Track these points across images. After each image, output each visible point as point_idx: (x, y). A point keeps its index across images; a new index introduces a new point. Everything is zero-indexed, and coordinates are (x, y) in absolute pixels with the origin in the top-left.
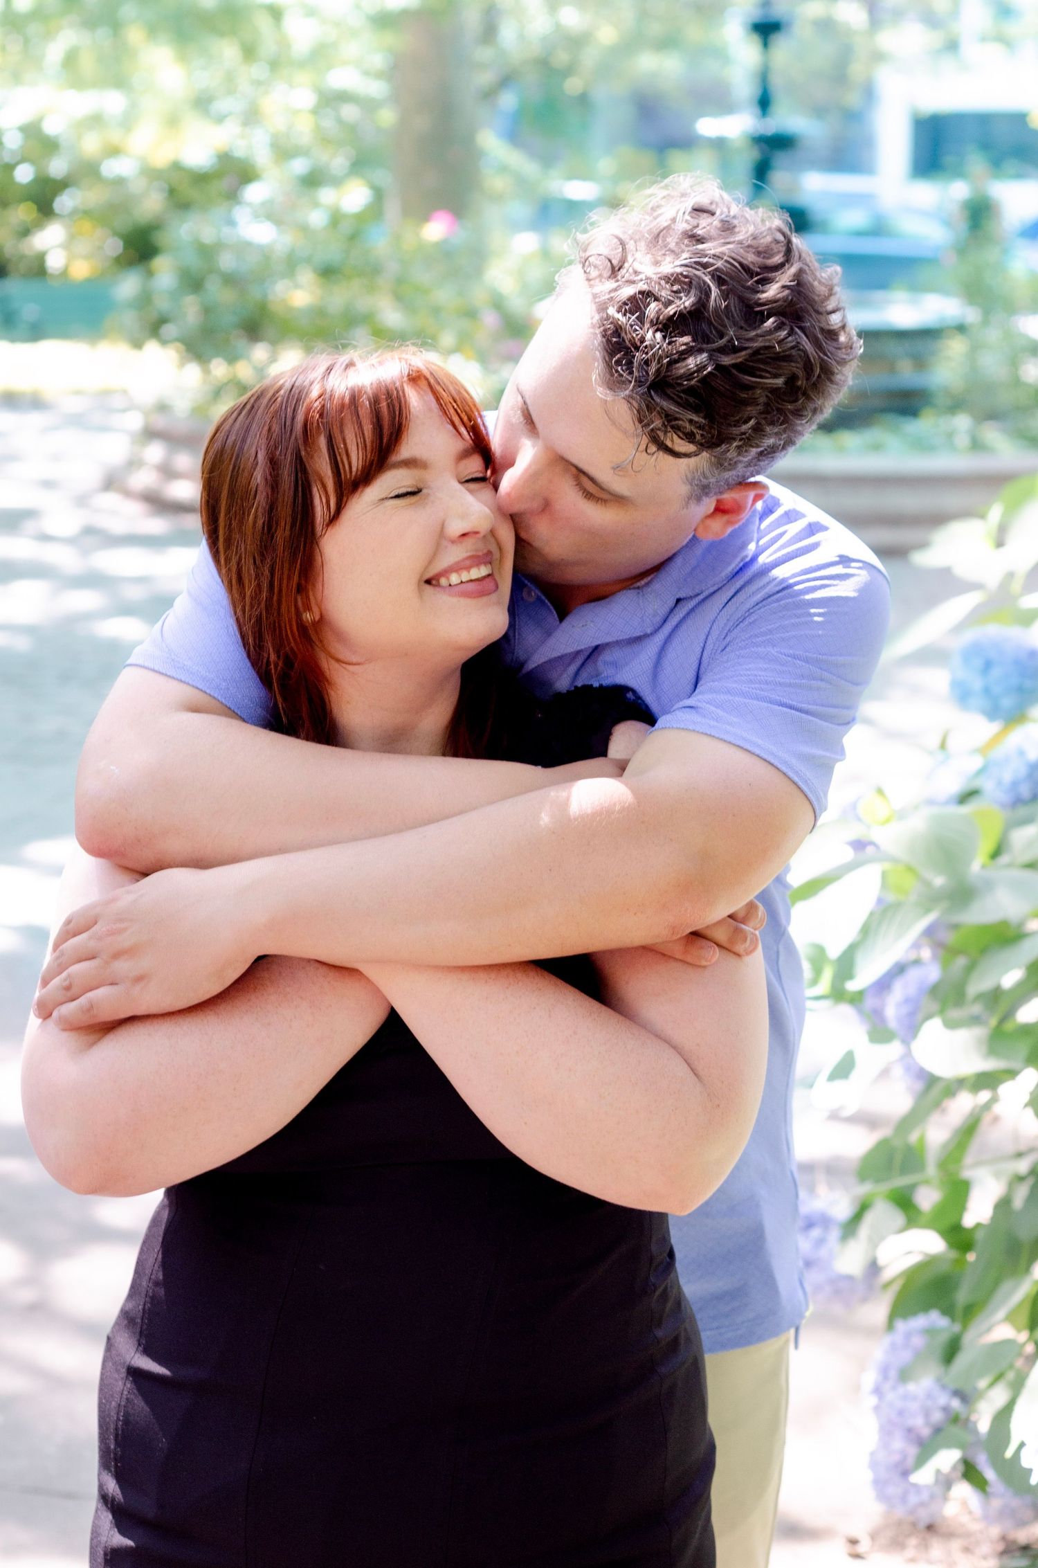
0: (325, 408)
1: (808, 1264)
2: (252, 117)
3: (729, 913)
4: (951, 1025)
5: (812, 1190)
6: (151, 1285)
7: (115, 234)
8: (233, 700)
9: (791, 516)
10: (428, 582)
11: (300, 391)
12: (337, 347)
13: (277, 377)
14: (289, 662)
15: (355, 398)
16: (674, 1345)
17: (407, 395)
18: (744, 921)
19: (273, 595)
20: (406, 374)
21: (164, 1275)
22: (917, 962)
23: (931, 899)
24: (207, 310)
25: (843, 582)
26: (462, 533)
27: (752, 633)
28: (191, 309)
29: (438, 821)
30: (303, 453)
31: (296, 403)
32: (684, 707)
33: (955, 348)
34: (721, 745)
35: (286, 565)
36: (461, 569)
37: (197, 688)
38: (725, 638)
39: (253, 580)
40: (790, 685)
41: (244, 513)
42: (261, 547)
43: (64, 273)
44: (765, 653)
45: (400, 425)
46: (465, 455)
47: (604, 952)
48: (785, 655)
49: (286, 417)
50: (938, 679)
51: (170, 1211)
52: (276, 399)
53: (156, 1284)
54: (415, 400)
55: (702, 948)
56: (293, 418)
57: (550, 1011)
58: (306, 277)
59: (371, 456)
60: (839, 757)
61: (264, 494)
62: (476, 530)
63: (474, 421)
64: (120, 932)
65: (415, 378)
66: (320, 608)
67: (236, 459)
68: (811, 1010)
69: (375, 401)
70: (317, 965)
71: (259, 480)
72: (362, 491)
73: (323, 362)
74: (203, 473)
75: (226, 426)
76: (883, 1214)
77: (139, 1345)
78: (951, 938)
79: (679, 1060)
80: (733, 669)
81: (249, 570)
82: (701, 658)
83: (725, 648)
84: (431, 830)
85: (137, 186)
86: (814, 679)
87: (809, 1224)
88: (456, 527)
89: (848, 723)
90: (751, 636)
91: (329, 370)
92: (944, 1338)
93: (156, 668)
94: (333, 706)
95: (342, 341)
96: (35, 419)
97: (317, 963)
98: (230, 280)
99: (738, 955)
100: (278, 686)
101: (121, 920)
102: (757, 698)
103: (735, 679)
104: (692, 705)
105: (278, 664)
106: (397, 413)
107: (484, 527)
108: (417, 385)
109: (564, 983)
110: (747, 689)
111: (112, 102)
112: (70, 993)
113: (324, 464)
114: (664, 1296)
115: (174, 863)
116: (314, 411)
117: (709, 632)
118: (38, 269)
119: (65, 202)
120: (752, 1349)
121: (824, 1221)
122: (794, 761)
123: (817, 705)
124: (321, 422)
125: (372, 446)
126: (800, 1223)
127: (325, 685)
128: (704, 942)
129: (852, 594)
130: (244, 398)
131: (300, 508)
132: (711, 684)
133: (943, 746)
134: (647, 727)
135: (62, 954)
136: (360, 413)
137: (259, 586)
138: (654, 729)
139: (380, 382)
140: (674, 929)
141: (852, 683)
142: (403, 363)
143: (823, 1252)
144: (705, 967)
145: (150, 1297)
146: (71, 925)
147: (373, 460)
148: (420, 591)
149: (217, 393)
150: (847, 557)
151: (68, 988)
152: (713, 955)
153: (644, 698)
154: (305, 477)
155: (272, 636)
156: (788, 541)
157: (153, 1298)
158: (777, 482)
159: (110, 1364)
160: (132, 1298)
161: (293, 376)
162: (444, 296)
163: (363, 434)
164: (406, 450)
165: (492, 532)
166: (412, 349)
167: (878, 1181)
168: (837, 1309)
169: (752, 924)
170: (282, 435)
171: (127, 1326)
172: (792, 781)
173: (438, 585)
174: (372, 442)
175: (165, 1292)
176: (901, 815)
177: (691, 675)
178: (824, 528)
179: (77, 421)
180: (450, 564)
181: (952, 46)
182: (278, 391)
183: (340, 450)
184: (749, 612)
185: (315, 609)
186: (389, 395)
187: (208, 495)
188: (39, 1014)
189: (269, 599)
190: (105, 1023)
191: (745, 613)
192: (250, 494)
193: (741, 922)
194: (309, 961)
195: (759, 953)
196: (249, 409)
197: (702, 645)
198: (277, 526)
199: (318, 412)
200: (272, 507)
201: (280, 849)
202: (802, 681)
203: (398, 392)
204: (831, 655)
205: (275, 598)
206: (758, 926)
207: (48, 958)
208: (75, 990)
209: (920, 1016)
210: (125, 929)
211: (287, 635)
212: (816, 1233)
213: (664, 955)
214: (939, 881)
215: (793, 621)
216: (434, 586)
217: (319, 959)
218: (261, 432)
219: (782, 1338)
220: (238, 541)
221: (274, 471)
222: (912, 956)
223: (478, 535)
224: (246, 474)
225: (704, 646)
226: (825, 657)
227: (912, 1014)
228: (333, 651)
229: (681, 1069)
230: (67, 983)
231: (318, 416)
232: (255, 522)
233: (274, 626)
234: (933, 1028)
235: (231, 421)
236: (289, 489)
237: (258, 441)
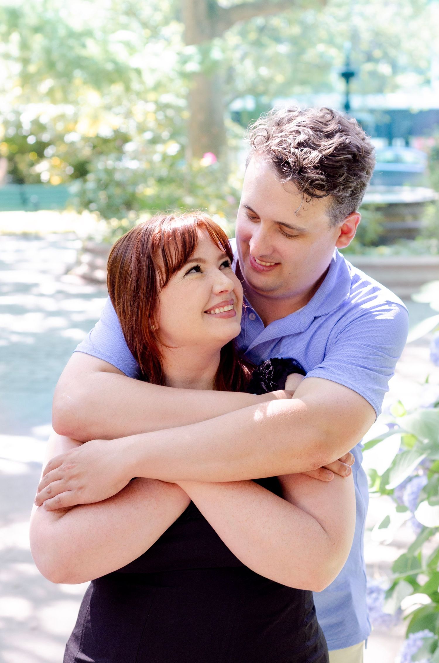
0: (161, 237)
1: (371, 609)
2: (128, 115)
3: (339, 458)
4: (432, 504)
5: (372, 576)
6: (85, 622)
7: (70, 164)
8: (121, 366)
9: (365, 284)
10: (206, 312)
11: (151, 230)
12: (166, 212)
13: (140, 225)
14: (145, 347)
15: (174, 232)
16: (315, 649)
17: (197, 232)
18: (345, 462)
19: (139, 318)
20: (197, 223)
21: (91, 617)
22: (417, 476)
23: (423, 449)
24: (109, 197)
25: (388, 313)
26: (220, 291)
27: (348, 335)
28: (102, 196)
29: (211, 418)
30: (152, 256)
31: (149, 235)
32: (319, 368)
33: (431, 210)
34: (336, 385)
35: (144, 305)
36: (220, 307)
37: (105, 361)
38: (336, 337)
39: (130, 311)
40: (365, 358)
41: (126, 283)
42: (133, 297)
43: (49, 182)
44: (354, 344)
45: (194, 244)
46: (222, 257)
47: (284, 475)
48: (363, 345)
49: (144, 241)
50: (425, 353)
51: (94, 589)
52: (140, 233)
53: (88, 621)
54: (201, 234)
55: (326, 474)
56: (148, 241)
57: (260, 503)
58: (152, 181)
59: (181, 258)
60: (386, 390)
61: (135, 274)
62: (226, 290)
63: (226, 243)
64: (72, 467)
65: (200, 225)
66: (158, 323)
67: (123, 260)
68: (371, 498)
69: (183, 234)
70: (158, 482)
71: (132, 268)
72: (177, 273)
73: (160, 218)
74: (108, 266)
75: (119, 246)
76: (404, 587)
77: (80, 648)
78: (432, 466)
79: (317, 524)
80: (340, 351)
81: (128, 308)
82: (326, 345)
83: (337, 341)
84: (208, 423)
85: (80, 145)
86: (376, 355)
87: (371, 592)
88: (218, 289)
89: (391, 375)
90: (348, 336)
91: (163, 221)
92: (431, 642)
93: (87, 353)
94: (164, 366)
95: (169, 210)
96: (35, 244)
97: (158, 481)
98: (119, 184)
99: (342, 477)
100: (140, 358)
101: (73, 462)
102: (351, 364)
103: (341, 355)
104: (322, 367)
105: (140, 348)
106: (193, 239)
107: (230, 289)
108: (201, 228)
109: (266, 490)
110: (346, 360)
111: (69, 110)
112: (51, 495)
113: (161, 261)
114: (311, 627)
115: (95, 438)
116: (156, 238)
117: (330, 335)
118: (37, 180)
119: (49, 151)
120: (347, 649)
121: (378, 590)
122: (367, 392)
123: (377, 367)
124: (160, 243)
125: (182, 253)
126: (368, 591)
127: (160, 357)
128: (328, 471)
129: (392, 318)
130: (126, 234)
131: (150, 280)
132: (331, 357)
133: (427, 381)
134: (303, 376)
135: (47, 478)
136: (176, 239)
137: (132, 314)
138: (306, 377)
139: (185, 226)
140: (314, 465)
141: (392, 357)
142: (195, 218)
143: (377, 604)
144: (328, 482)
145: (85, 627)
146: (51, 465)
147: (182, 259)
148: (203, 316)
149: (114, 232)
150: (390, 302)
151: (49, 493)
152: (332, 476)
153: (301, 363)
154: (153, 267)
155: (138, 335)
156: (364, 295)
157: (86, 628)
158: (359, 269)
159: (68, 657)
160: (77, 628)
161: (147, 224)
162: (210, 190)
163: (178, 248)
164: (196, 255)
165: (234, 291)
166: (199, 212)
167: (401, 572)
168: (384, 629)
169: (348, 463)
170: (142, 249)
171: (75, 640)
172: (366, 400)
173: (210, 313)
174: (182, 252)
175: (91, 624)
176: (409, 413)
177: (321, 353)
178: (379, 289)
179: (54, 245)
180: (215, 304)
181: (428, 82)
182: (141, 230)
183: (168, 255)
184: (347, 326)
185: (157, 324)
186: (189, 231)
187: (111, 276)
188: (37, 504)
189: (137, 319)
190: (65, 508)
191: (346, 326)
192: (128, 275)
193: (343, 462)
194: (155, 480)
195: (351, 476)
196: (128, 239)
197: (327, 340)
198: (140, 288)
199: (158, 239)
200: (138, 280)
201: (142, 432)
202: (370, 356)
203: (193, 230)
204: (383, 345)
205: (139, 319)
206: (351, 464)
207: (41, 479)
208: (52, 494)
209: (419, 500)
210: (74, 466)
211: (144, 336)
212: (374, 595)
213: (310, 477)
214: (426, 441)
215: (366, 330)
216: (208, 314)
217: (159, 479)
218: (133, 248)
219: (360, 644)
220: (123, 295)
221: (139, 264)
222: (415, 474)
223: (227, 292)
224: (127, 266)
225: (328, 340)
226: (381, 346)
227: (415, 499)
228: (164, 342)
229: (318, 528)
230: (49, 490)
231: (158, 240)
232: (130, 287)
233: (139, 331)
234: (424, 506)
235: (120, 243)
236: (146, 272)
237: (132, 251)
